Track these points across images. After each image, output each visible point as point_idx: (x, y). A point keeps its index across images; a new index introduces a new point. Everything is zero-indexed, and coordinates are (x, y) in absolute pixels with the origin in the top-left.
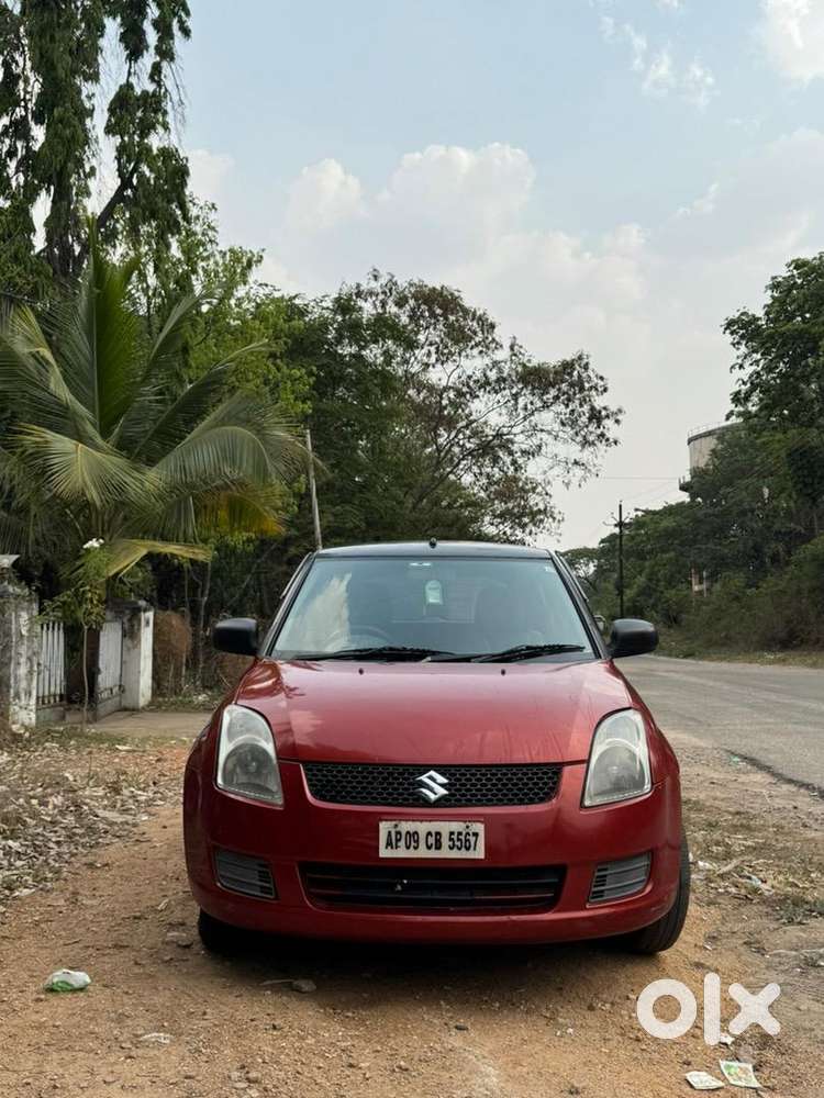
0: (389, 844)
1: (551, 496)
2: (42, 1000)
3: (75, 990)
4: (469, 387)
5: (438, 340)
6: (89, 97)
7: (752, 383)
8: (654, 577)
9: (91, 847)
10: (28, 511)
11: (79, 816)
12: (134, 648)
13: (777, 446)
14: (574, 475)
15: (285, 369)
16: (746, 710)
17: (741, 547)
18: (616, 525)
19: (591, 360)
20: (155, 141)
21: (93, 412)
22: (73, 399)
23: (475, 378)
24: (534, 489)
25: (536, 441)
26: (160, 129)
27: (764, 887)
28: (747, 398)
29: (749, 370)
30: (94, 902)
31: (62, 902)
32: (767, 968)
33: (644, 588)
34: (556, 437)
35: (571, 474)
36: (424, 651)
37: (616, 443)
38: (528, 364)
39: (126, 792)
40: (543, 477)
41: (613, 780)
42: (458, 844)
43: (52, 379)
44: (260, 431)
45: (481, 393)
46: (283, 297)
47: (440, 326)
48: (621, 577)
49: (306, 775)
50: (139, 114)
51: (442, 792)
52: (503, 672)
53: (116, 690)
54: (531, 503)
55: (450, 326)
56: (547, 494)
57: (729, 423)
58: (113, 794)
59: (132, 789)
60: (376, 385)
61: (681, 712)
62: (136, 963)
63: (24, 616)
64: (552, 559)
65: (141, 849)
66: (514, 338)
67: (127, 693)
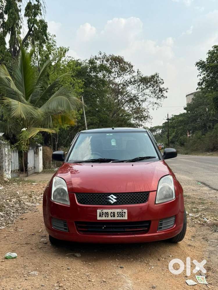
0: (100, 216)
1: (149, 112)
2: (3, 262)
3: (13, 258)
4: (126, 83)
5: (118, 71)
6: (20, 6)
7: (203, 80)
8: (177, 133)
9: (22, 213)
10: (7, 121)
11: (20, 204)
12: (38, 156)
13: (210, 97)
14: (155, 107)
15: (76, 80)
16: (202, 169)
17: (200, 124)
18: (167, 120)
19: (159, 75)
20: (38, 18)
21: (23, 93)
22: (18, 90)
23: (128, 81)
24: (144, 111)
25: (145, 98)
26: (39, 15)
27: (208, 221)
28: (202, 84)
29: (202, 76)
30: (22, 230)
31: (13, 230)
32: (209, 246)
33: (175, 136)
34: (150, 96)
35: (154, 106)
36: (110, 159)
37: (166, 97)
38: (142, 77)
39: (33, 197)
40: (147, 107)
41: (164, 195)
42: (120, 215)
43: (11, 84)
44: (68, 97)
45: (129, 85)
46: (75, 60)
47: (118, 67)
48: (168, 133)
49: (76, 197)
50: (33, 11)
51: (115, 201)
52: (133, 165)
53: (33, 168)
54: (144, 114)
55: (121, 67)
56: (148, 112)
57: (197, 91)
58: (30, 198)
59: (35, 196)
60: (101, 84)
61: (185, 170)
62: (31, 249)
63: (6, 149)
64: (147, 132)
65: (36, 214)
66: (138, 69)
67: (36, 169)
